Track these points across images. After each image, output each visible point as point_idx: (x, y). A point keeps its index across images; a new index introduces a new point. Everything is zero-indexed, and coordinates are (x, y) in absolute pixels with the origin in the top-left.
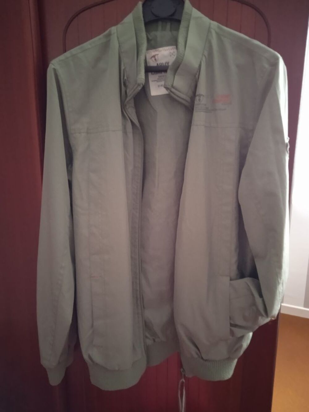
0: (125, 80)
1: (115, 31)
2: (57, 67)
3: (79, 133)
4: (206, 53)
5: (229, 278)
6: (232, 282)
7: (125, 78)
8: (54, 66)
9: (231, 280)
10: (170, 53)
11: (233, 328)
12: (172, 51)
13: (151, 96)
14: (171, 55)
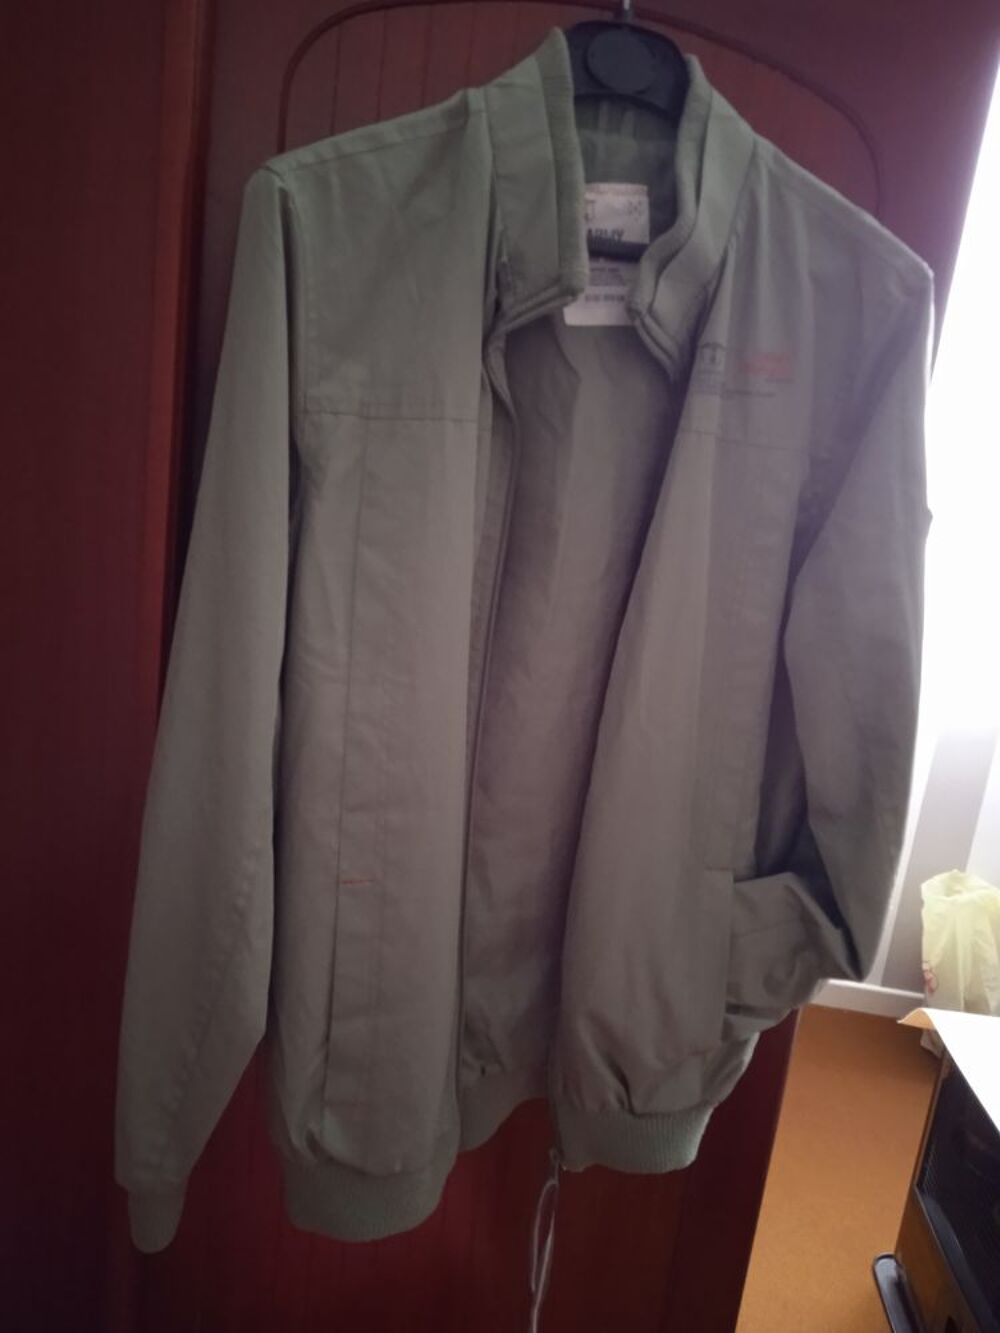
0: (504, 265)
1: (483, 105)
2: (292, 186)
3: (336, 414)
4: (740, 226)
5: (730, 877)
6: (738, 885)
7: (505, 259)
8: (283, 180)
9: (737, 880)
10: (631, 204)
11: (733, 1018)
12: (635, 200)
13: (565, 325)
14: (632, 210)
